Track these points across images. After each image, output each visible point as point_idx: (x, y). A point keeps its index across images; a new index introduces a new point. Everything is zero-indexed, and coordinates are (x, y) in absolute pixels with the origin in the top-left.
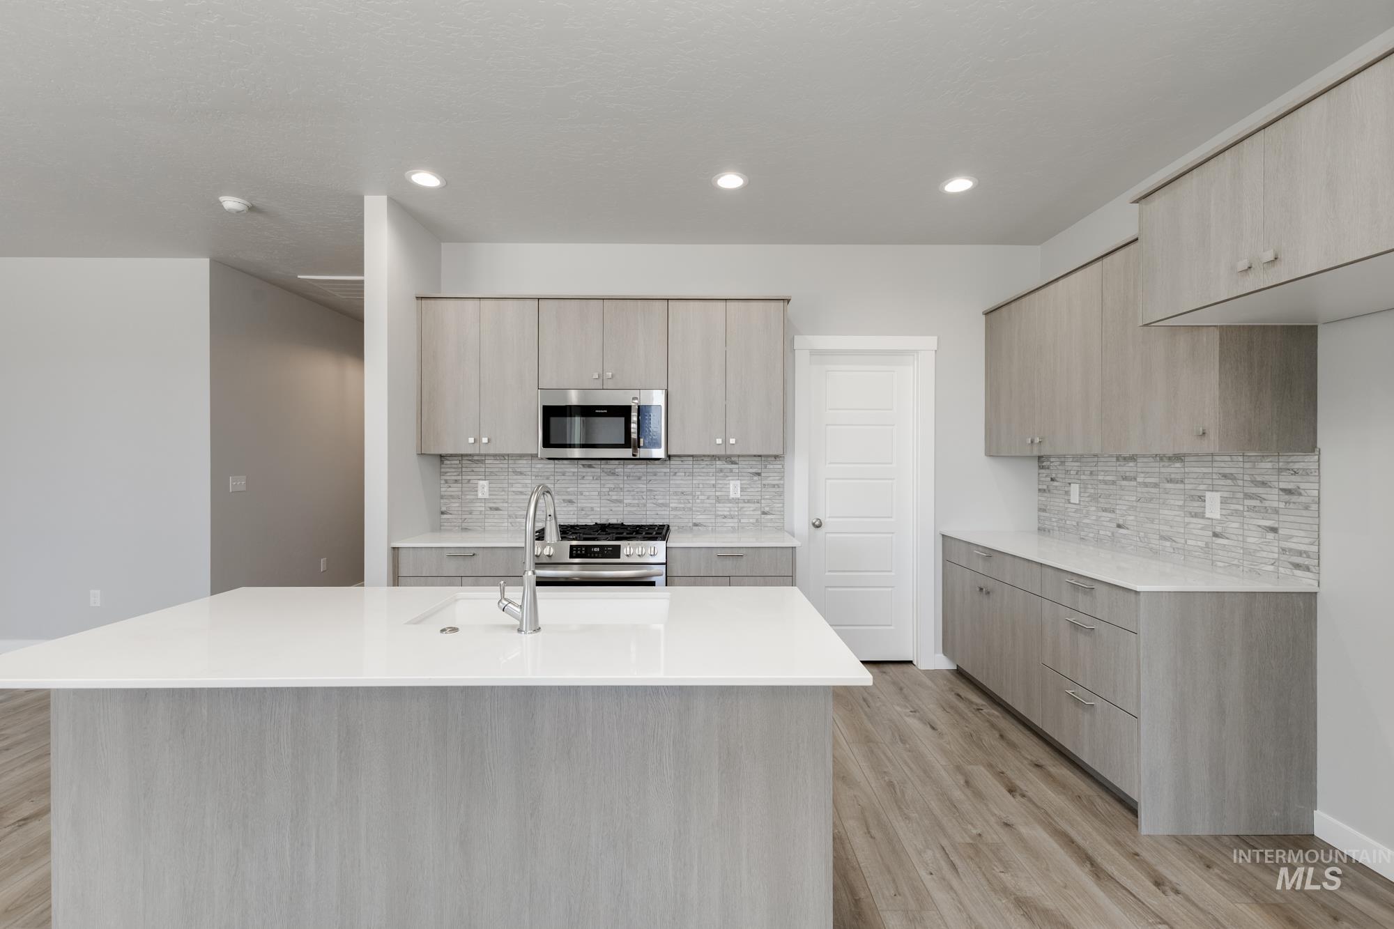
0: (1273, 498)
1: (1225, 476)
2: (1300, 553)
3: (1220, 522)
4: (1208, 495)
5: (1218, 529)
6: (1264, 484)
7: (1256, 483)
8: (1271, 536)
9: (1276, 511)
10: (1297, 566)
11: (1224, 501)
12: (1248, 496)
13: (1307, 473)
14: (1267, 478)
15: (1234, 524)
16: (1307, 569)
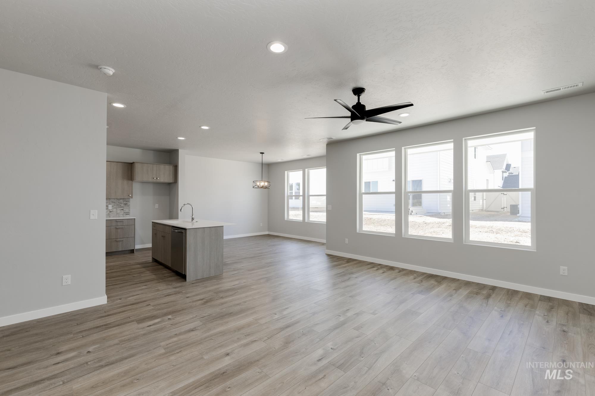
0: (122, 205)
1: (113, 202)
2: (127, 212)
3: (111, 210)
4: (109, 205)
5: (111, 211)
6: (121, 203)
7: (119, 203)
8: (122, 211)
9: (123, 207)
10: (127, 214)
11: (112, 206)
12: (117, 205)
13: (128, 201)
14: (121, 202)
15: (115, 210)
16: (128, 214)
